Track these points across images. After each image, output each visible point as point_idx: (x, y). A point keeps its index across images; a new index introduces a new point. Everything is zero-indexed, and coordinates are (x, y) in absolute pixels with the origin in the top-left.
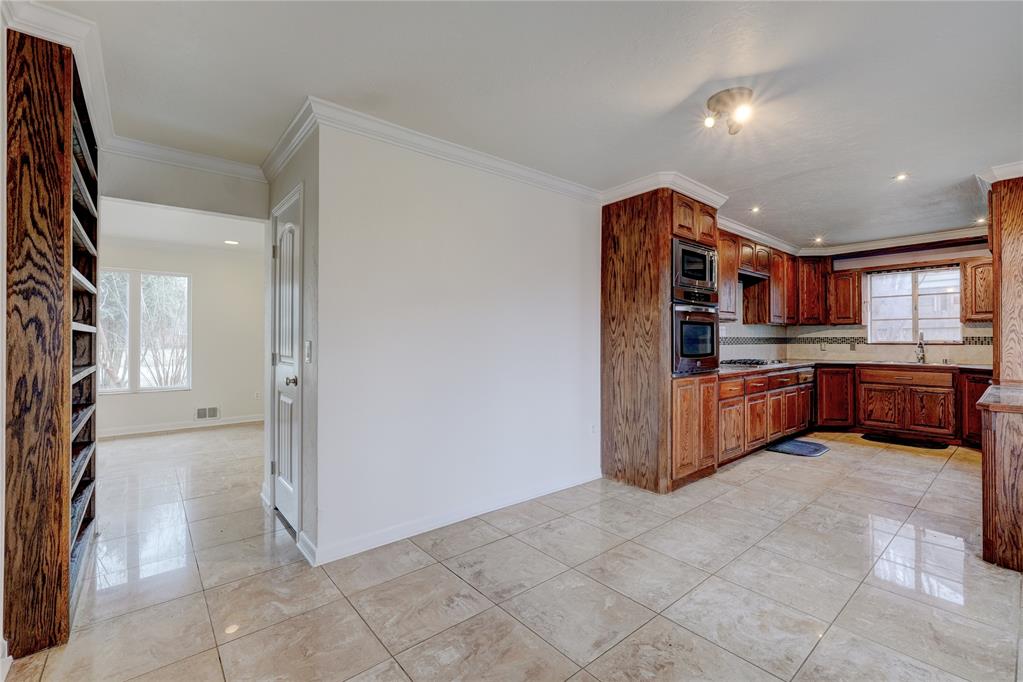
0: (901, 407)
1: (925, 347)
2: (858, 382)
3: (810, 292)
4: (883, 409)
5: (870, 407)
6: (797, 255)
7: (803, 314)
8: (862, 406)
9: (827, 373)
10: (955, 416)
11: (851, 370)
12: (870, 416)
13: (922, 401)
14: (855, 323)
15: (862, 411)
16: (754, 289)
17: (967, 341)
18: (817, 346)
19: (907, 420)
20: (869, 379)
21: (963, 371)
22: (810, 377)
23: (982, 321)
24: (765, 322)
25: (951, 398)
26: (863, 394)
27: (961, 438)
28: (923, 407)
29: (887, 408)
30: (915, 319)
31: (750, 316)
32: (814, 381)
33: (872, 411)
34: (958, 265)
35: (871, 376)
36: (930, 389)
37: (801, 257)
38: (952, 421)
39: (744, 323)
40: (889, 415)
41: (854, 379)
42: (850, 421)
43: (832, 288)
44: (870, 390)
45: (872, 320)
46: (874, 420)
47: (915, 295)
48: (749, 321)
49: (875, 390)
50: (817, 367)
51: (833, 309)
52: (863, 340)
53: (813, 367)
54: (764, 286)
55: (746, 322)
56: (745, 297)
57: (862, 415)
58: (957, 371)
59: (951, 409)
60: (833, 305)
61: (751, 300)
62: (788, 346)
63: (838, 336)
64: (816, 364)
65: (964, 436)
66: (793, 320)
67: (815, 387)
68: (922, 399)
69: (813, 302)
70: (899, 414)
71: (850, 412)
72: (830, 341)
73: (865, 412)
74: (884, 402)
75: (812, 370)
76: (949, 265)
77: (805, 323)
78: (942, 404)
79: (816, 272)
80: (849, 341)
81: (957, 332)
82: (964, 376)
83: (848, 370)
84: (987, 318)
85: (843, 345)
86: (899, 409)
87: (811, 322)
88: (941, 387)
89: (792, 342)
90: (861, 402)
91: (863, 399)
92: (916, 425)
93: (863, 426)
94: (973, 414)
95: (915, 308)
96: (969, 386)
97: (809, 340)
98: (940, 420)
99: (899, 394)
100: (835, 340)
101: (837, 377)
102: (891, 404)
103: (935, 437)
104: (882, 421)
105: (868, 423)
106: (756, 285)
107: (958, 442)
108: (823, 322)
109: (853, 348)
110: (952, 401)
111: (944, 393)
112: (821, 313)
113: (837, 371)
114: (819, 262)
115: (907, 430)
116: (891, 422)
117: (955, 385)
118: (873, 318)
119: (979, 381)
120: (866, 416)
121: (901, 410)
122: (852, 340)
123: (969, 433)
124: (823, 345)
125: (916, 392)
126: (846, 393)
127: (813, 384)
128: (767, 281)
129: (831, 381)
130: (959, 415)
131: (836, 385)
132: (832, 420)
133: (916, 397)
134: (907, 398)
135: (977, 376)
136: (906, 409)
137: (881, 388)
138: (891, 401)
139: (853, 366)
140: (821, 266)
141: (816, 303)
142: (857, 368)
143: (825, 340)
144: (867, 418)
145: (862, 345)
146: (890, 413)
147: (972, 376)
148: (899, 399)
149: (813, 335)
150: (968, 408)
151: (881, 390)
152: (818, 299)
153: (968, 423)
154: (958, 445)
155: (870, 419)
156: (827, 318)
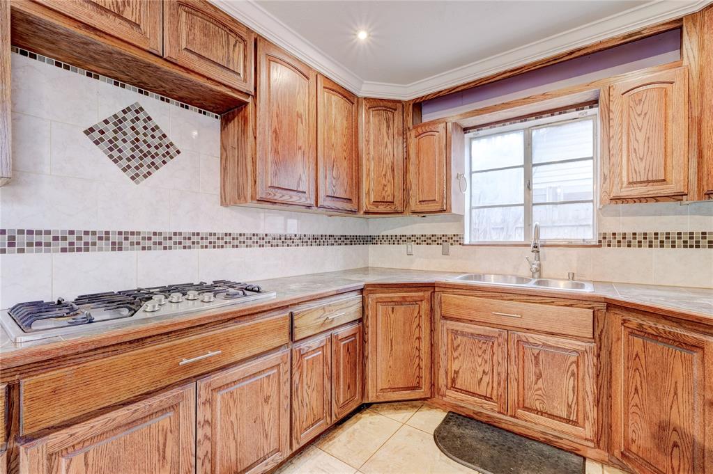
0: (503, 370)
1: (541, 249)
2: (437, 316)
3: (380, 160)
4: (474, 370)
5: (455, 366)
6: (361, 94)
7: (368, 193)
8: (442, 361)
9: (385, 302)
10: (598, 402)
11: (428, 294)
12: (453, 381)
13: (537, 363)
14: (442, 211)
15: (442, 372)
17: (606, 240)
18: (403, 247)
19: (513, 397)
20: (452, 312)
21: (611, 305)
22: (345, 315)
23: (640, 199)
24: (245, 199)
25: (590, 361)
26: (443, 339)
27: (609, 449)
28: (539, 376)
29: (480, 370)
30: (528, 205)
31: (228, 188)
32: (363, 321)
33: (456, 372)
34: (593, 103)
35: (458, 306)
36: (552, 340)
37: (365, 98)
38: (592, 413)
39: (222, 204)
40: (484, 383)
41: (432, 310)
42: (425, 388)
44: (456, 333)
45: (471, 208)
46: (462, 391)
47: (529, 165)
48: (228, 198)
49: (463, 334)
50: (366, 290)
51: (414, 187)
52: (456, 239)
53: (360, 292)
54: (246, 121)
57: (442, 381)
58: (603, 306)
59: (590, 386)
60: (414, 180)
62: (371, 247)
63: (428, 233)
64: (366, 286)
65: (617, 453)
66: (349, 206)
67: (363, 332)
68: (536, 358)
69: (385, 175)
70: (499, 384)
71: (425, 374)
72: (418, 241)
73: (447, 373)
74: (476, 358)
75: (356, 297)
76: (579, 106)
77: (371, 210)
78: (573, 374)
79: (388, 127)
80: (440, 241)
81: (588, 225)
82: (616, 318)
83: (421, 294)
84: (651, 193)
85: (434, 246)
86: (499, 374)
87: (381, 209)
88: (571, 337)
89: (374, 241)
90: (441, 354)
91: (444, 349)
92: (525, 408)
93: (444, 399)
94: (634, 409)
95: (528, 186)
96: (629, 344)
97: (394, 238)
98: (569, 406)
99: (499, 345)
100: (423, 238)
101: (403, 308)
102: (486, 362)
103: (561, 439)
104: (473, 394)
105: (451, 393)
106: (236, 119)
107: (604, 455)
108: (400, 209)
109: (445, 253)
110: (592, 371)
111: (577, 351)
112: (396, 194)
113: (403, 297)
114: (395, 110)
115: (511, 416)
116: (485, 398)
117: (599, 336)
118: (473, 205)
119: (656, 337)
120: (449, 381)
121: (503, 376)
122: (444, 238)
123: (628, 449)
124: (409, 246)
125: (527, 342)
126: (419, 338)
127: (356, 326)
128: (250, 107)
129: (392, 316)
130: (603, 399)
131: (401, 323)
132: (394, 389)
133: (528, 353)
134: (513, 353)
135: (648, 323)
136: (512, 376)
137: (472, 331)
138: (487, 356)
139: (432, 286)
140: (398, 116)
141: (389, 176)
142: (437, 289)
143: (413, 238)
144: (449, 386)
145: (457, 246)
146: (486, 379)
147: (635, 320)
148: (499, 354)
149: (398, 231)
150: (627, 393)
151: (472, 334)
152: (393, 170)
153: (626, 425)
154: (603, 463)
155: (454, 387)
156: (405, 203)
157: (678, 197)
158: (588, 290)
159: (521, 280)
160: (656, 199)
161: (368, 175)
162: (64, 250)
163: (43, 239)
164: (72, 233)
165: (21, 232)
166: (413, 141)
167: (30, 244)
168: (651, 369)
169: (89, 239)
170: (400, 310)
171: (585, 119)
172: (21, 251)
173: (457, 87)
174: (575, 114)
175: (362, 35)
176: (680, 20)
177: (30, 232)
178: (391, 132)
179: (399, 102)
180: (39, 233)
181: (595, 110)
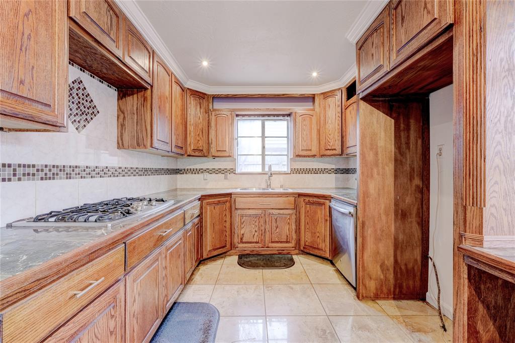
0: (263, 228)
2: (233, 209)
4: (251, 231)
5: (242, 232)
6: (187, 86)
7: (190, 144)
8: (236, 231)
9: (211, 204)
10: (296, 232)
11: (228, 199)
12: (241, 239)
13: (276, 222)
14: (229, 156)
15: (236, 236)
16: (132, 101)
17: (293, 171)
18: (201, 176)
19: (267, 239)
20: (242, 206)
21: (300, 195)
22: (197, 212)
23: (305, 156)
24: (145, 147)
25: (294, 217)
26: (237, 220)
27: (299, 248)
28: (277, 227)
29: (253, 231)
30: (263, 155)
31: (126, 137)
32: (200, 216)
34: (289, 115)
35: (243, 203)
36: (281, 212)
37: (189, 89)
38: (294, 237)
39: (119, 148)
40: (255, 236)
41: (231, 207)
42: (228, 246)
43: (213, 124)
44: (242, 216)
45: (238, 155)
46: (246, 243)
47: (264, 137)
48: (126, 144)
49: (246, 215)
50: (202, 199)
51: (213, 142)
52: (232, 171)
53: (199, 199)
54: (145, 99)
55: (121, 145)
56: (121, 110)
57: (236, 240)
58: (297, 196)
59: (294, 227)
60: (214, 140)
61: (128, 117)
62: (178, 176)
64: (202, 196)
65: (302, 248)
66: (182, 151)
67: (201, 221)
68: (276, 220)
69: (199, 135)
70: (262, 235)
71: (228, 239)
72: (210, 172)
73: (238, 236)
74: (252, 225)
75: (198, 203)
76: (284, 115)
77: (192, 154)
78: (288, 223)
79: (201, 107)
80: (223, 172)
81: (285, 165)
82: (302, 199)
83: (227, 198)
84: (308, 154)
85: (220, 175)
86: (262, 230)
87: (197, 154)
88: (287, 209)
89: (181, 172)
90: (236, 228)
91: (237, 224)
92: (272, 242)
93: (237, 249)
94: (308, 230)
95: (264, 147)
96: (306, 208)
97: (195, 170)
98: (287, 236)
99: (262, 217)
100: (214, 171)
101: (219, 206)
102: (256, 226)
103: (284, 250)
104: (251, 243)
105: (241, 245)
106: (135, 96)
107: (297, 251)
108: (206, 155)
109: (226, 178)
110: (294, 220)
111: (289, 214)
112: (204, 145)
113: (219, 201)
114: (204, 99)
115: (267, 247)
116: (256, 242)
117: (296, 207)
118: (239, 154)
119: (313, 203)
120: (240, 239)
121: (263, 231)
122: (225, 171)
123: (305, 245)
124: (205, 175)
125: (273, 214)
126: (225, 221)
127: (199, 218)
128: (149, 92)
129: (214, 211)
130: (298, 231)
131: (218, 215)
132: (215, 250)
133: (273, 218)
134: (267, 220)
135: (311, 199)
136: (267, 230)
137: (250, 213)
138: (257, 224)
139: (230, 195)
140: (205, 102)
141: (201, 136)
142: (232, 196)
143: (207, 170)
144: (240, 241)
145: (232, 175)
146: (256, 234)
147: (307, 199)
148: (262, 221)
149: (198, 167)
150: (305, 225)
151: (250, 215)
152: (203, 132)
153: (305, 237)
154: (297, 254)
155: (242, 242)
156: (209, 150)
157: (314, 156)
158: (290, 191)
159: (264, 189)
160: (309, 156)
161: (190, 134)
162: (42, 179)
163: (32, 171)
164: (46, 166)
165: (19, 166)
166: (213, 118)
167: (24, 175)
168: (312, 215)
169: (55, 170)
170: (218, 207)
171: (284, 120)
172: (19, 179)
173: (237, 95)
174: (282, 118)
175: (205, 64)
176: (314, 95)
177: (24, 166)
178: (202, 110)
179: (205, 94)
180: (29, 166)
181: (289, 118)
